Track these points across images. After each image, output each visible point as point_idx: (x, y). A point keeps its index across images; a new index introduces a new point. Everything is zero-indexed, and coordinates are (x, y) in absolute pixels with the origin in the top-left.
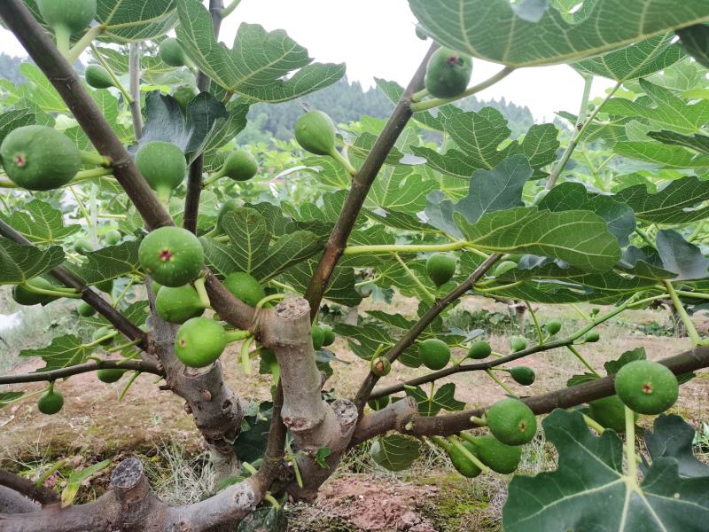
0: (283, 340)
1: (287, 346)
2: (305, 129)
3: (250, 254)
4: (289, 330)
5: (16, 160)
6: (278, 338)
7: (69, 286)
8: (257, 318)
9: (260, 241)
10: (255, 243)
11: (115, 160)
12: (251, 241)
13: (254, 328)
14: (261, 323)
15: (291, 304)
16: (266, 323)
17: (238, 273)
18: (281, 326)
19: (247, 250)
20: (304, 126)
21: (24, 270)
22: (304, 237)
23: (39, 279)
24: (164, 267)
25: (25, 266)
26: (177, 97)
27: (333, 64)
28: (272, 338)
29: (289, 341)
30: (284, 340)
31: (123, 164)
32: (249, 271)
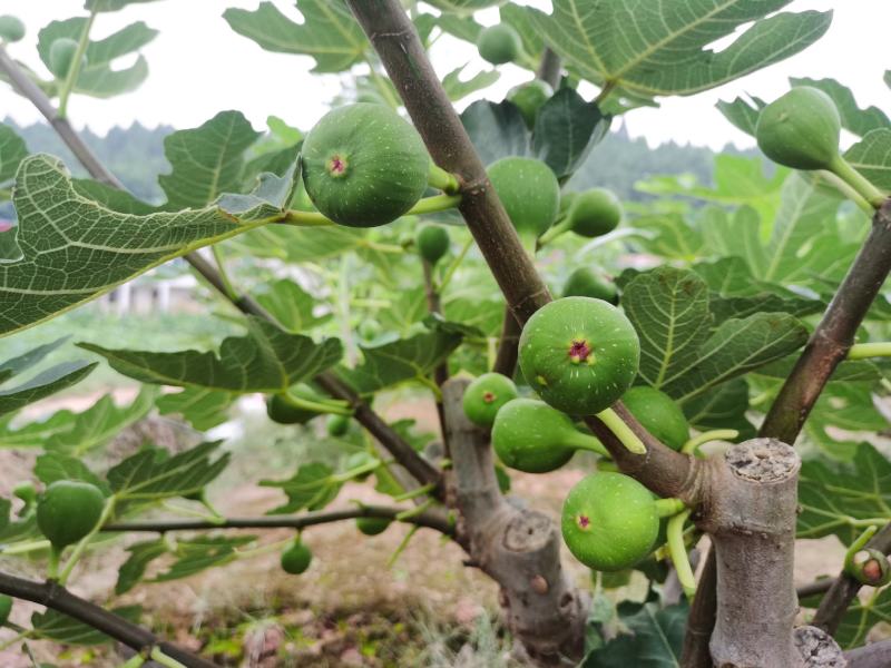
0: (748, 522)
1: (758, 535)
2: (786, 120)
3: (668, 354)
4: (764, 504)
5: (330, 164)
6: (738, 518)
7: (337, 397)
8: (695, 475)
9: (692, 330)
10: (681, 335)
11: (467, 181)
12: (676, 330)
13: (692, 495)
14: (706, 487)
15: (760, 452)
16: (715, 487)
17: (641, 387)
18: (746, 495)
19: (664, 347)
20: (783, 116)
21: (288, 372)
22: (773, 324)
23: (303, 387)
24: (576, 375)
25: (291, 367)
26: (519, 103)
27: (814, 12)
28: (726, 516)
29: (761, 525)
30: (750, 523)
31: (479, 188)
32: (660, 383)
